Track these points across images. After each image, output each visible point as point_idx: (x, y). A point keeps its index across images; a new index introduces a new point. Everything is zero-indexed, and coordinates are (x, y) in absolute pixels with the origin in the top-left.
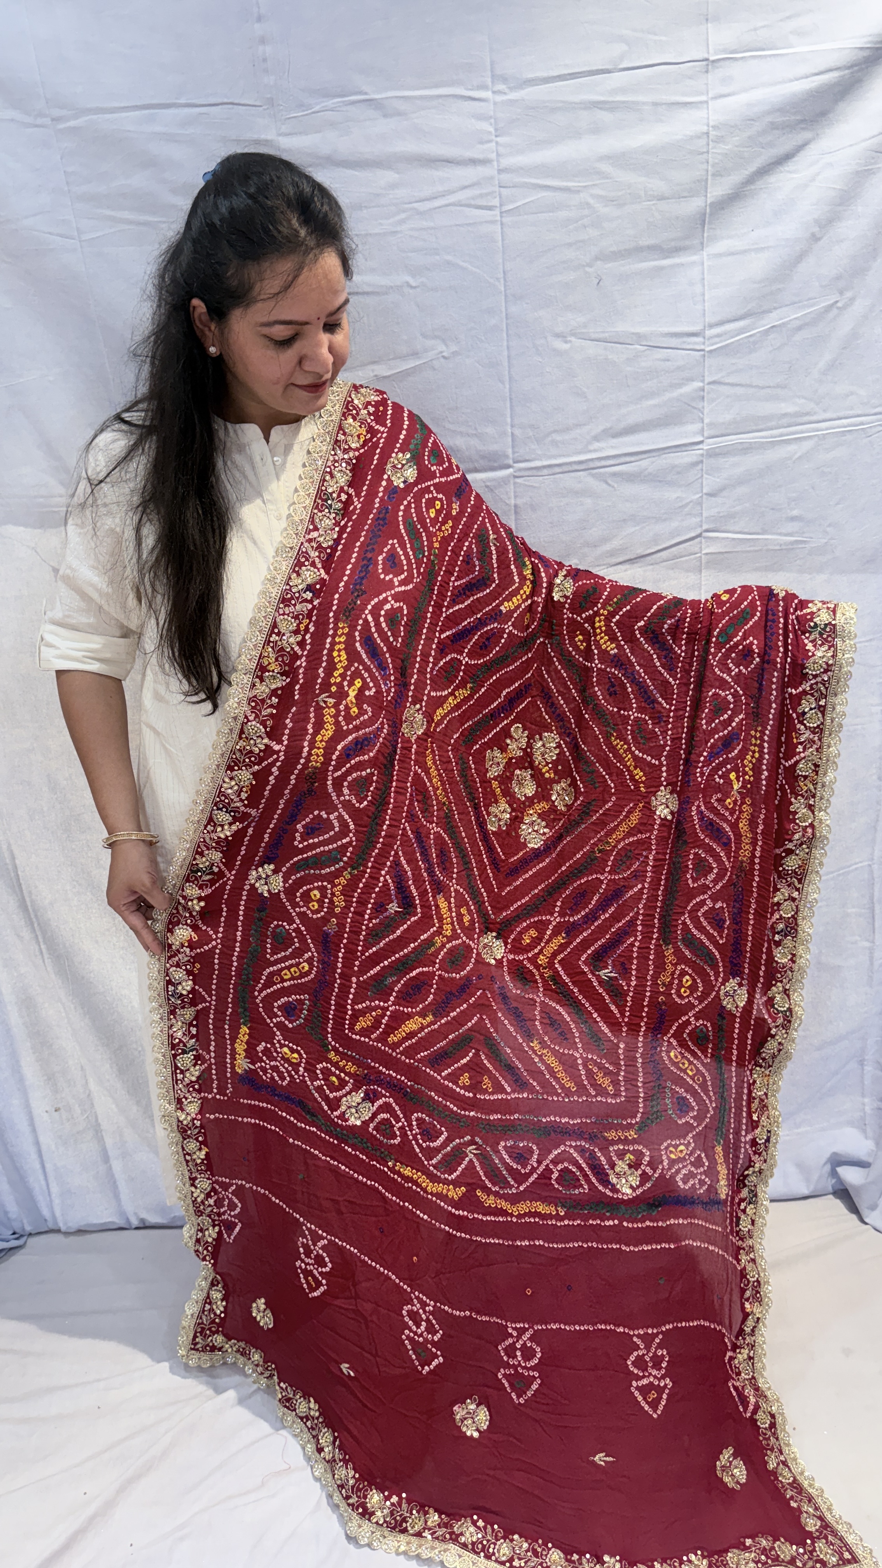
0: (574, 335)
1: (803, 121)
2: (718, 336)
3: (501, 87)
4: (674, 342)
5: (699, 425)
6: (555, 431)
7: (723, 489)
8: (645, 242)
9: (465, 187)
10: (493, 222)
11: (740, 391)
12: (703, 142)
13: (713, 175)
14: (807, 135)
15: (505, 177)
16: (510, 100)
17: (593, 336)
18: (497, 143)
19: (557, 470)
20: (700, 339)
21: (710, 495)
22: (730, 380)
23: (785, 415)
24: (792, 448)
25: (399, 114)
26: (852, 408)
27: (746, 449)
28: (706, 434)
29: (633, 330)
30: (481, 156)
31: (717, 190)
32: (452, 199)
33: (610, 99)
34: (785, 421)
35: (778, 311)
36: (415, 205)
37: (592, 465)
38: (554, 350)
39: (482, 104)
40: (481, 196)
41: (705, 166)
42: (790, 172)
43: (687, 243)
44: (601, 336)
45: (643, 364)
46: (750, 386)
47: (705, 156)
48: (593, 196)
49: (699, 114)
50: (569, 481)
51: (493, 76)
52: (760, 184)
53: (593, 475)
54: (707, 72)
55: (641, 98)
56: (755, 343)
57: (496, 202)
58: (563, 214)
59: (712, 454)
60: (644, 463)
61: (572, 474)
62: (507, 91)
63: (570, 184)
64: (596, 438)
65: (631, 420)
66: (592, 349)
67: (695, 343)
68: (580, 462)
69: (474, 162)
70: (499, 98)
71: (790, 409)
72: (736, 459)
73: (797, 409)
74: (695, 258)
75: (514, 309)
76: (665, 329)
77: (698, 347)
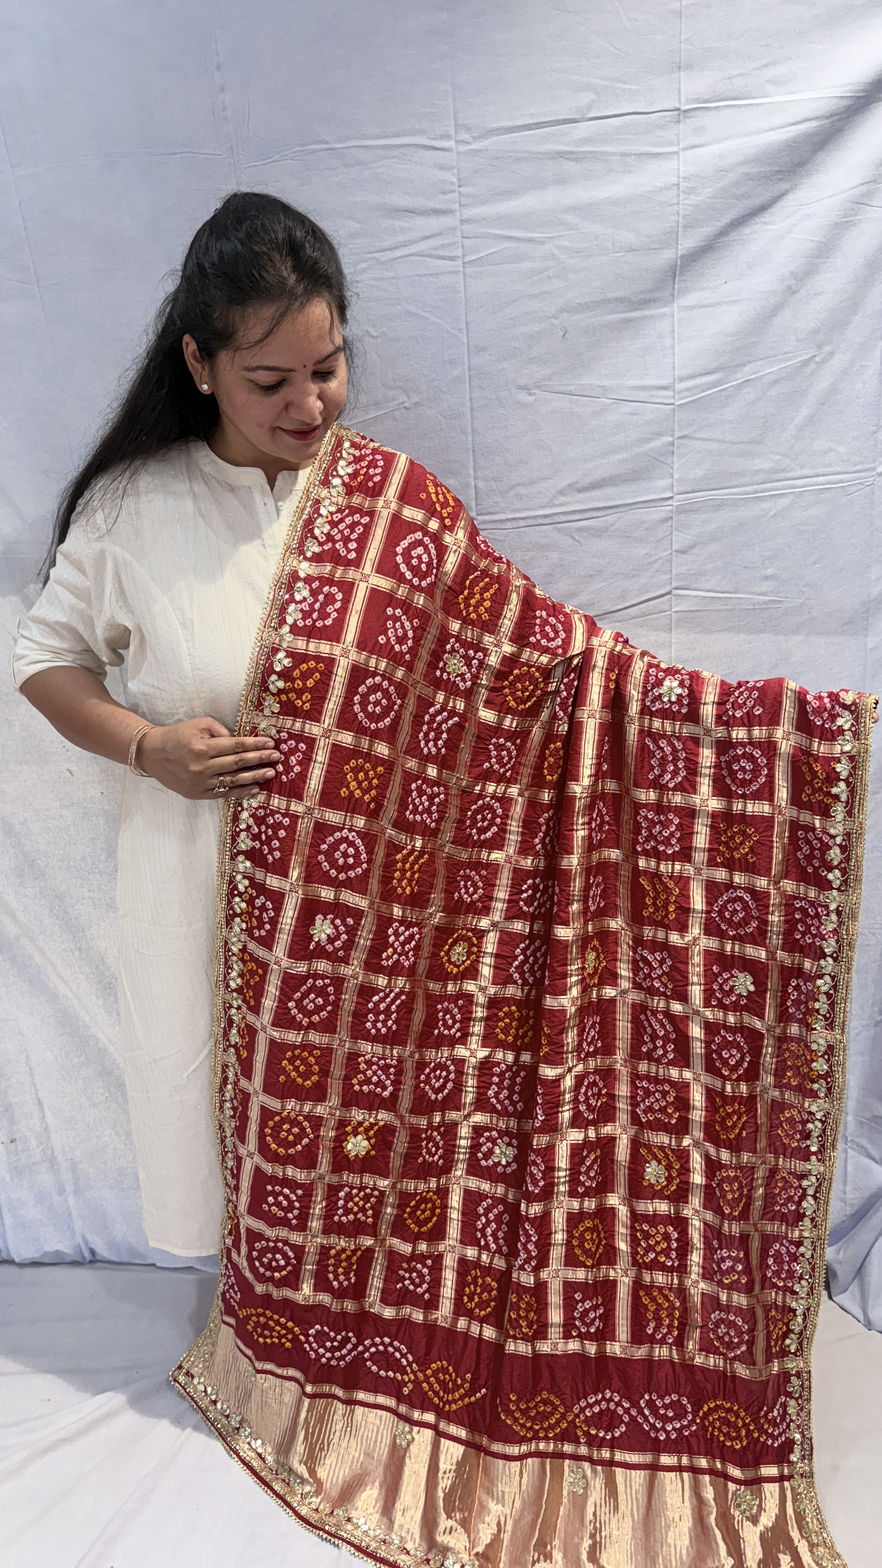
0: (538, 387)
1: (778, 173)
2: (688, 389)
3: (464, 136)
4: (642, 395)
5: (669, 481)
6: (520, 485)
7: (693, 546)
8: (613, 294)
9: (427, 238)
10: (456, 273)
11: (712, 446)
12: (673, 193)
13: (684, 227)
14: (785, 186)
15: (466, 227)
16: (474, 150)
17: (558, 389)
18: (460, 193)
19: (522, 523)
20: (670, 393)
21: (679, 552)
22: (702, 434)
23: (760, 471)
24: (765, 505)
25: (359, 163)
26: (830, 465)
27: (720, 506)
28: (675, 490)
29: (599, 383)
30: (443, 207)
31: (688, 243)
32: (413, 249)
33: (579, 149)
34: (759, 478)
35: (752, 365)
36: (376, 255)
37: (557, 519)
38: (518, 403)
39: (446, 154)
40: (443, 246)
41: (675, 218)
42: (765, 223)
43: (657, 295)
44: (567, 388)
45: (610, 418)
46: (723, 441)
47: (675, 207)
48: (558, 247)
49: (670, 165)
52: (733, 235)
53: (559, 530)
54: (679, 122)
55: (608, 149)
56: (728, 397)
57: (459, 252)
58: (526, 265)
59: (682, 510)
60: (611, 519)
62: (470, 140)
63: (534, 235)
64: (561, 493)
65: (597, 475)
66: (558, 402)
67: (665, 397)
68: (545, 516)
69: (437, 212)
70: (463, 148)
71: (766, 465)
72: (709, 516)
73: (772, 465)
74: (665, 310)
75: (476, 361)
76: (633, 383)
77: (666, 401)
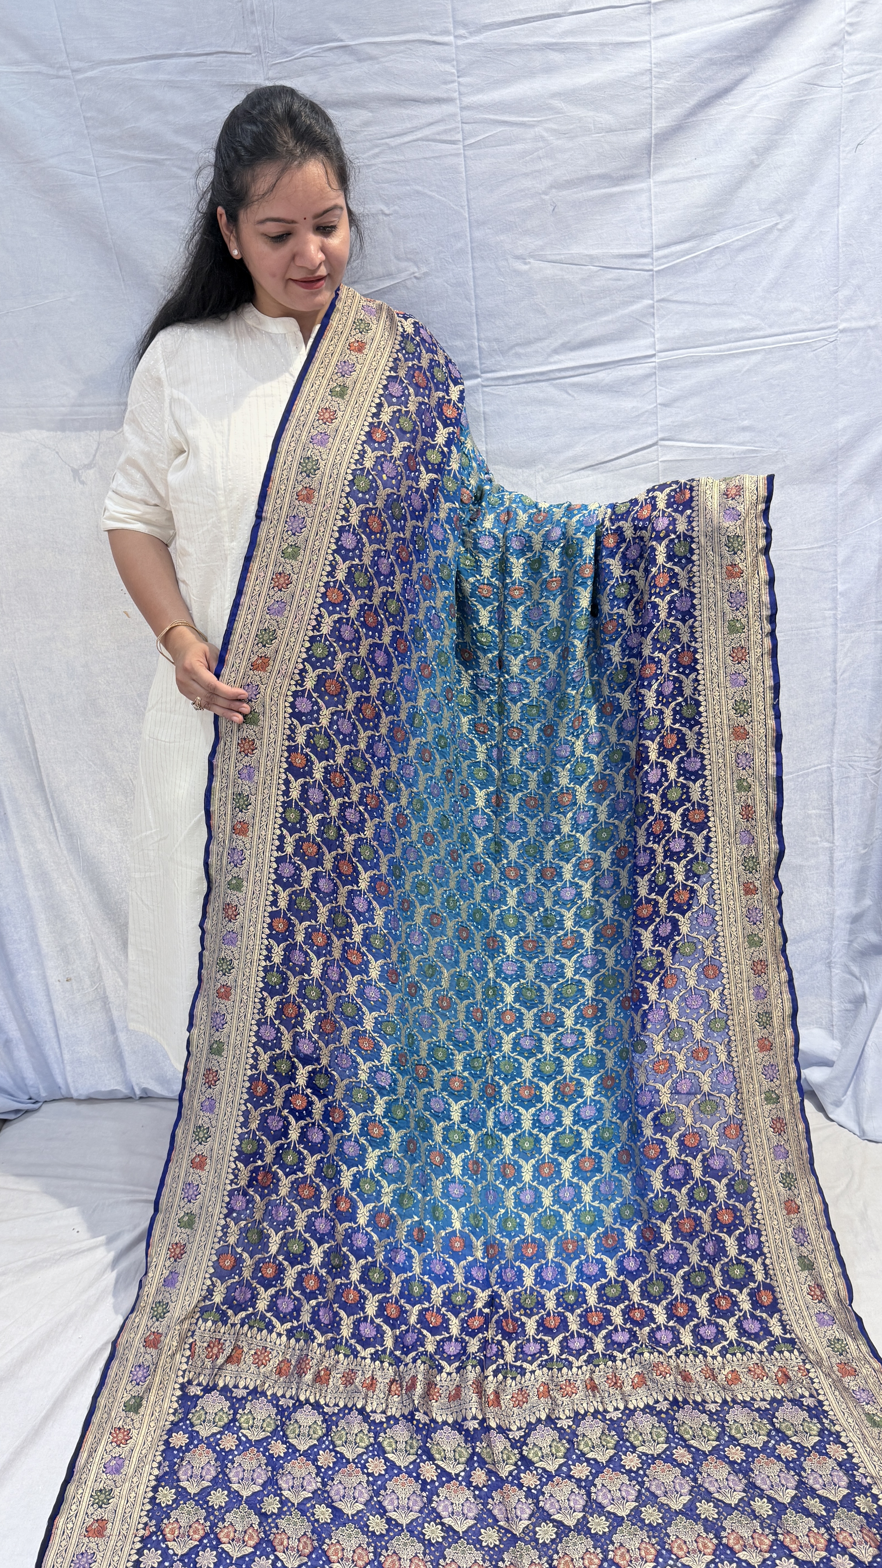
0: (532, 256)
1: (738, 57)
2: (665, 257)
3: (462, 32)
4: (625, 263)
5: (651, 340)
6: (518, 345)
7: (676, 400)
8: (596, 171)
9: (432, 124)
10: (457, 155)
11: (688, 308)
12: (646, 78)
13: (657, 108)
14: (745, 70)
15: (466, 114)
16: (470, 44)
17: (550, 258)
18: (459, 83)
19: (521, 380)
20: (649, 260)
21: (664, 405)
22: (679, 297)
23: (732, 330)
24: (739, 361)
25: (371, 58)
26: (796, 324)
27: (697, 362)
28: (657, 348)
29: (586, 252)
30: (445, 95)
31: (661, 123)
32: (419, 134)
33: (562, 41)
34: (732, 336)
35: (721, 234)
36: (387, 140)
37: (552, 376)
38: (515, 271)
39: (446, 48)
40: (445, 131)
41: (649, 101)
42: (730, 104)
43: (635, 171)
44: (558, 257)
45: (597, 283)
46: (698, 303)
47: (649, 91)
48: (547, 130)
49: (643, 52)
50: (532, 390)
51: (455, 22)
52: (701, 116)
53: (554, 386)
54: (650, 14)
55: (588, 39)
56: (700, 263)
57: (459, 137)
58: (519, 147)
59: (664, 367)
60: (600, 375)
61: (536, 384)
62: (467, 35)
63: (525, 119)
64: (556, 351)
65: (587, 335)
66: (550, 270)
67: (644, 264)
68: (542, 373)
69: (439, 101)
70: (460, 42)
71: (736, 324)
72: (687, 372)
73: (743, 324)
74: (643, 185)
75: (478, 234)
76: (616, 251)
77: (647, 268)
